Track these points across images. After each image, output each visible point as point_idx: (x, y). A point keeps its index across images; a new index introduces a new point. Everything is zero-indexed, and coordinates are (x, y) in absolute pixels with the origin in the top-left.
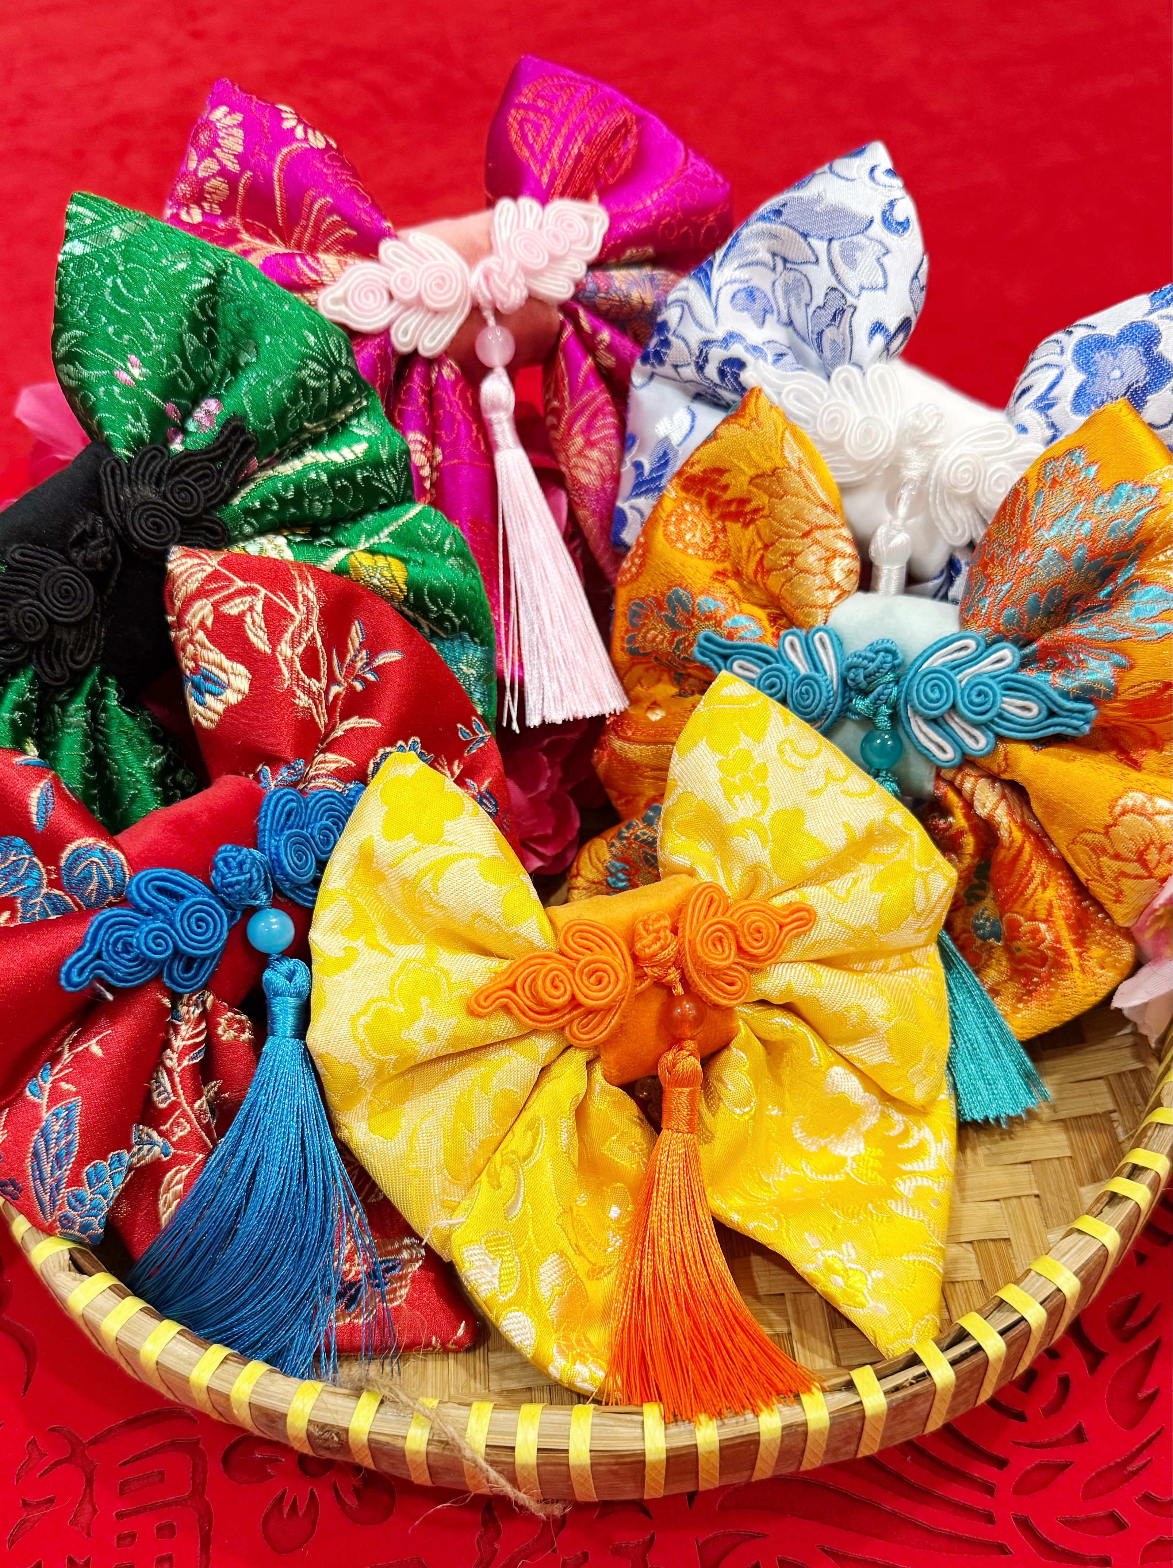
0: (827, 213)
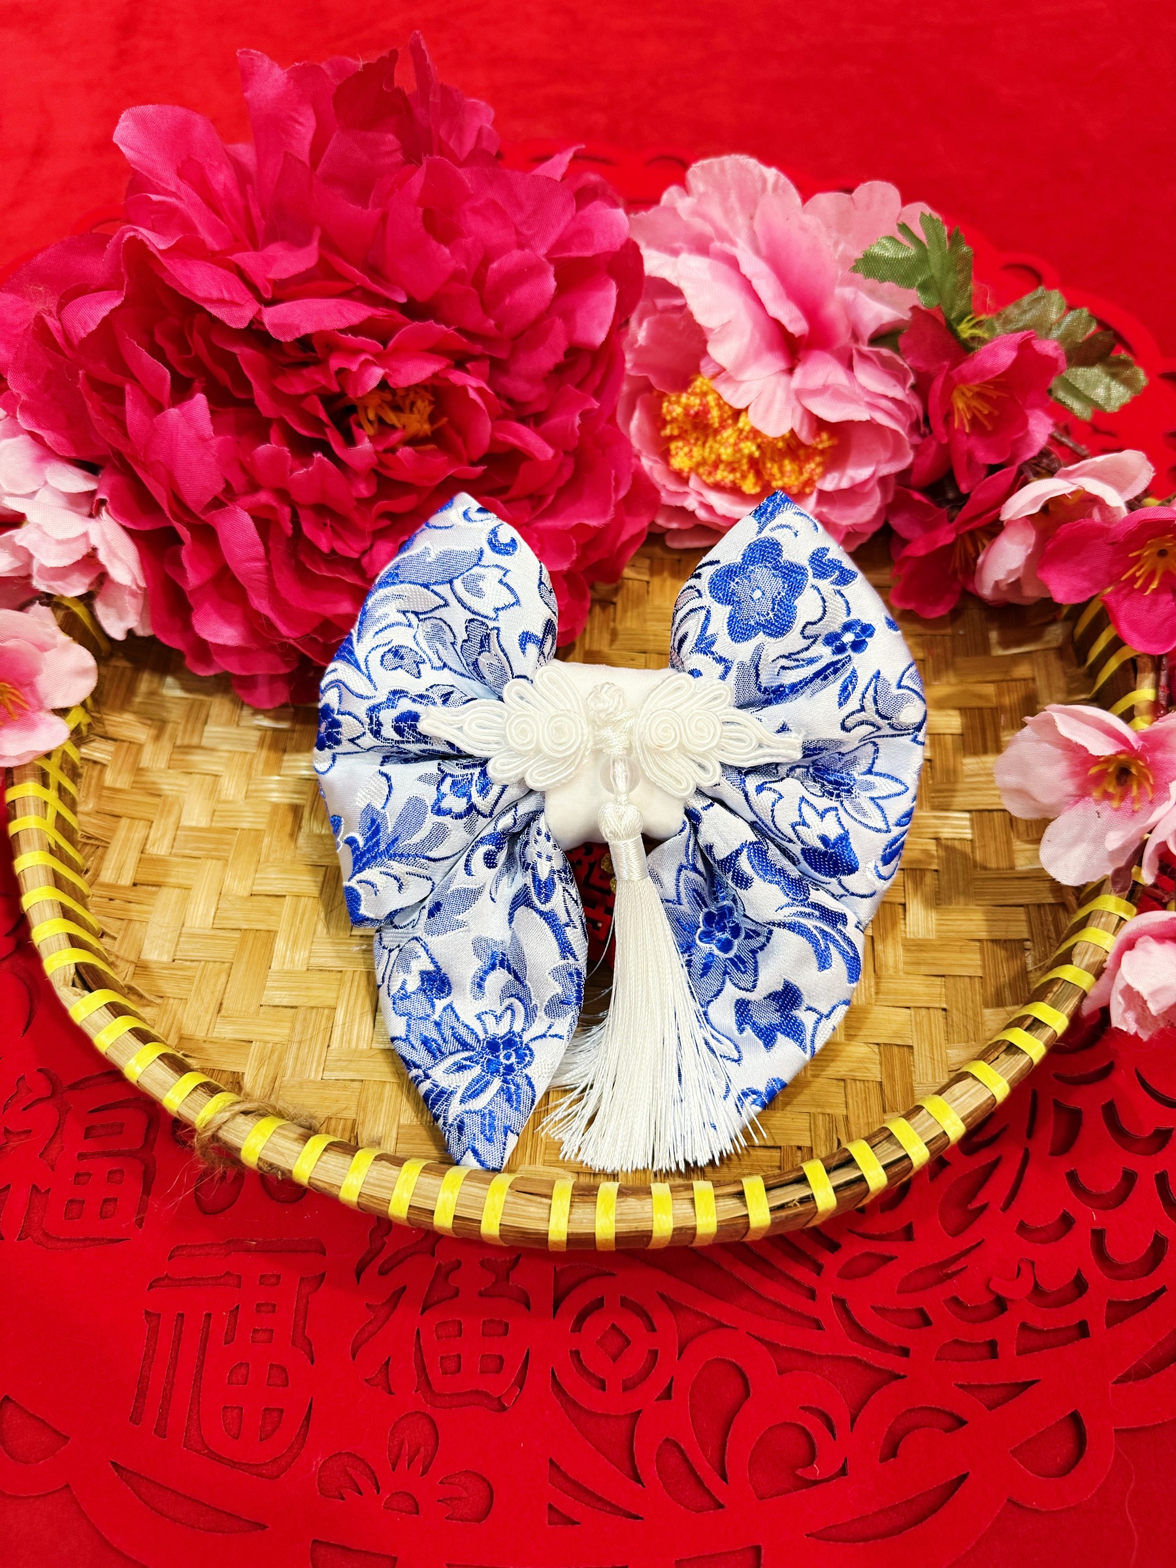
0: (438, 560)
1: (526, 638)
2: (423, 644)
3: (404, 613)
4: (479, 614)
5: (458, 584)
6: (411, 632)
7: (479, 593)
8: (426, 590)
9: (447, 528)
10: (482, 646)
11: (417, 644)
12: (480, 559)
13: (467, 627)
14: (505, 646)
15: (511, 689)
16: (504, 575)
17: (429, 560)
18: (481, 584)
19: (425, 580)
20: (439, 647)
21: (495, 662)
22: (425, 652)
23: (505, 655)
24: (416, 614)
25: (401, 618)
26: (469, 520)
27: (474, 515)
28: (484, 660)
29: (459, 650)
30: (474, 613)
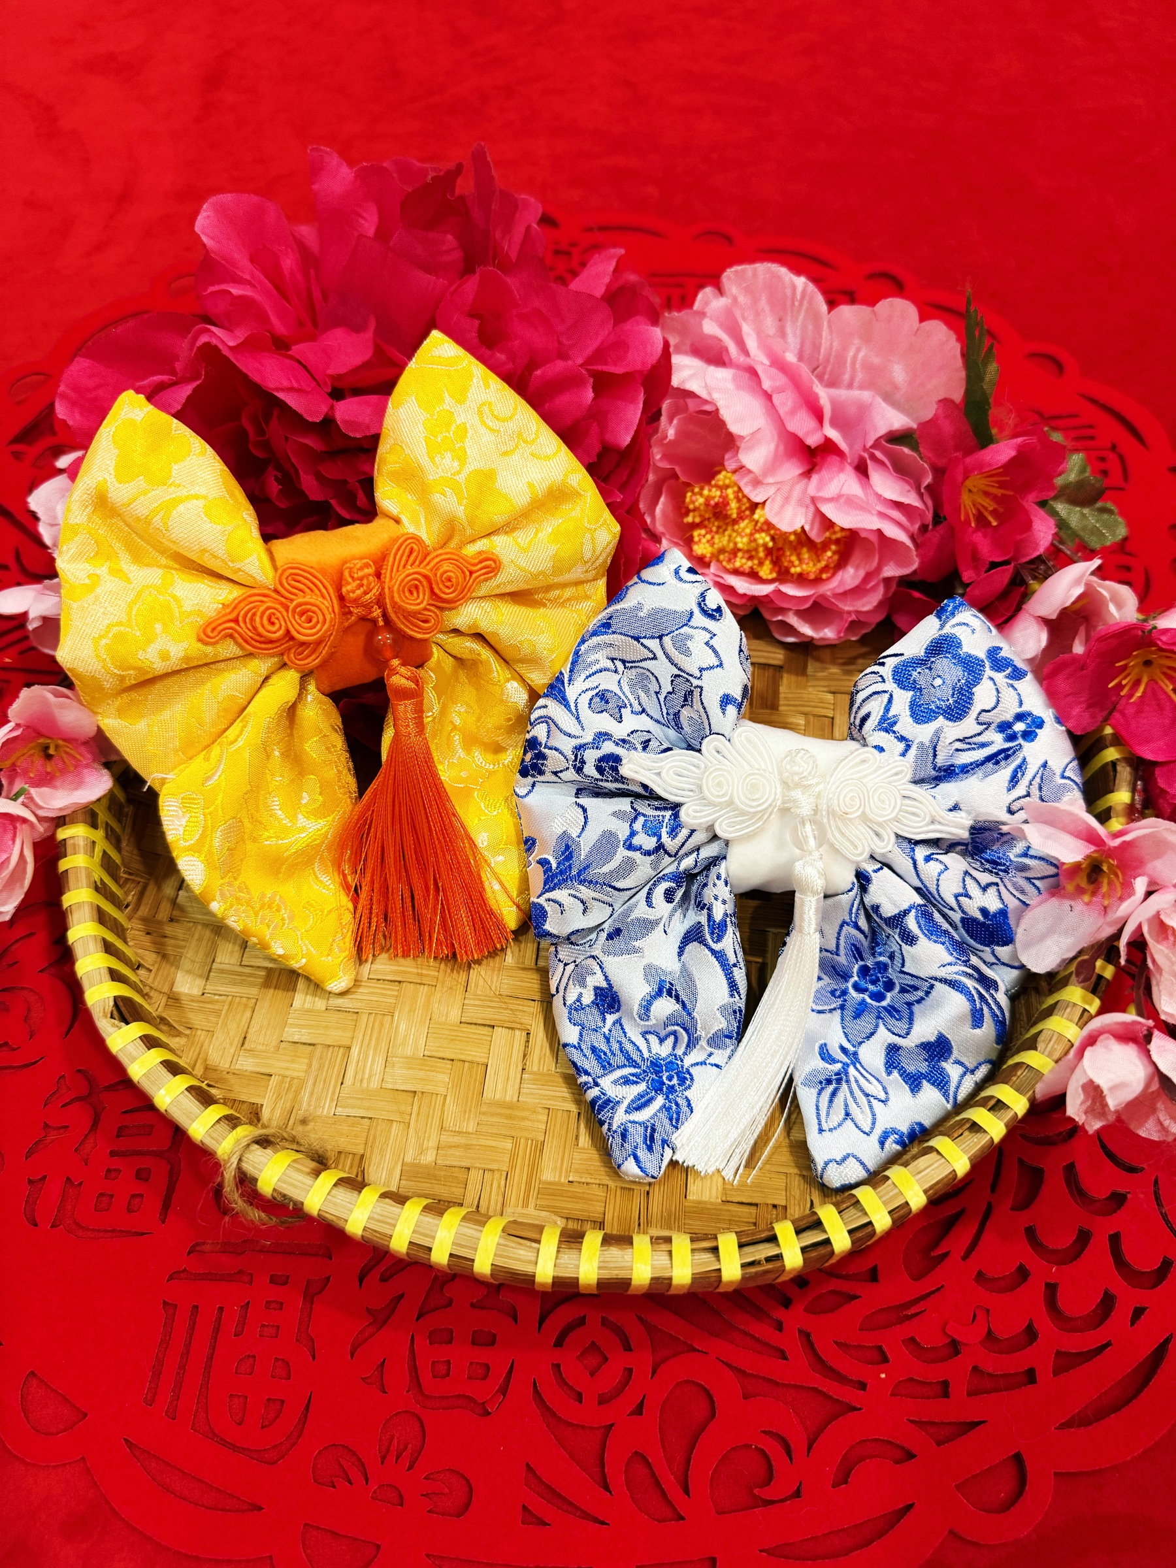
0: (649, 616)
1: (726, 700)
2: (626, 689)
3: (613, 659)
4: (684, 672)
5: (667, 640)
6: (617, 677)
7: (687, 652)
8: (636, 642)
9: (659, 584)
10: (686, 700)
11: (621, 689)
12: (689, 621)
13: (672, 681)
14: (705, 704)
15: (708, 745)
16: (711, 638)
17: (642, 614)
18: (689, 643)
19: (635, 633)
20: (642, 694)
21: (696, 717)
22: (626, 697)
23: (706, 712)
24: (624, 662)
25: (609, 664)
26: (681, 580)
27: (684, 574)
28: (685, 713)
29: (662, 700)
30: (680, 669)
